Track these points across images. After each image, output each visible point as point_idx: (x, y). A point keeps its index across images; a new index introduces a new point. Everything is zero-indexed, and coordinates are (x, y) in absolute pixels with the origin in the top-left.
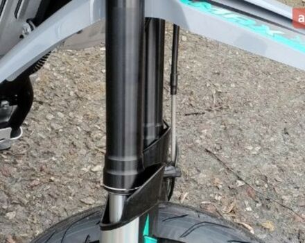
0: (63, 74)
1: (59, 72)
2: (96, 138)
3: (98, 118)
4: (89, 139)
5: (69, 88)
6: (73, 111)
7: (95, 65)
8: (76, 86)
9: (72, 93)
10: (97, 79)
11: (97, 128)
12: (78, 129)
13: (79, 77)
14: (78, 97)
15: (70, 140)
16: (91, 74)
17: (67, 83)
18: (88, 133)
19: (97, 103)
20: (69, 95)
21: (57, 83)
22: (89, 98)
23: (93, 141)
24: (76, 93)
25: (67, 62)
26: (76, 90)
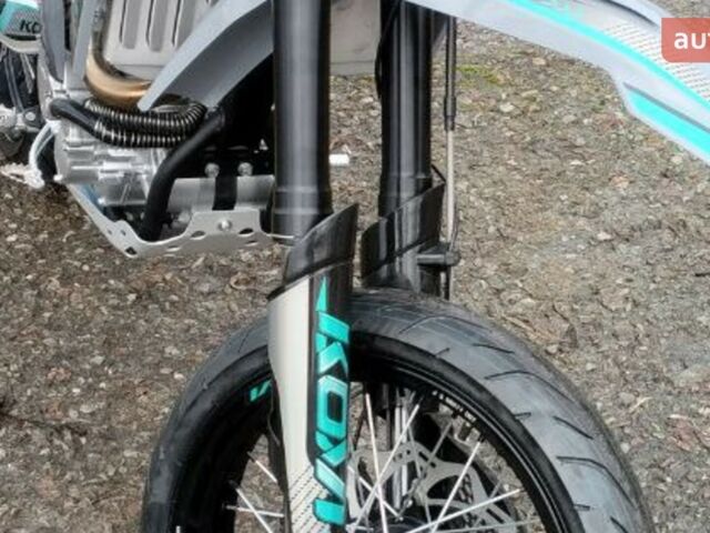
0: (487, 199)
1: (480, 195)
2: (510, 301)
3: (527, 270)
4: (495, 302)
5: (490, 222)
6: (483, 257)
7: (551, 187)
8: (502, 220)
9: (492, 229)
10: (546, 210)
11: (516, 285)
12: (481, 285)
13: (513, 205)
14: (502, 237)
15: (461, 300)
16: (539, 201)
17: (489, 213)
18: (498, 292)
19: (533, 247)
20: (487, 232)
21: (471, 212)
22: (520, 238)
23: (502, 304)
24: (498, 230)
25: (501, 181)
26: (502, 225)
